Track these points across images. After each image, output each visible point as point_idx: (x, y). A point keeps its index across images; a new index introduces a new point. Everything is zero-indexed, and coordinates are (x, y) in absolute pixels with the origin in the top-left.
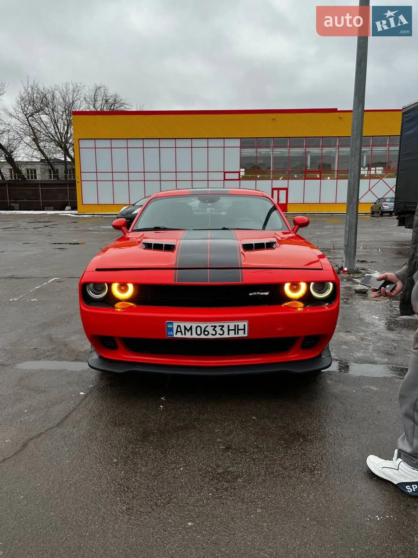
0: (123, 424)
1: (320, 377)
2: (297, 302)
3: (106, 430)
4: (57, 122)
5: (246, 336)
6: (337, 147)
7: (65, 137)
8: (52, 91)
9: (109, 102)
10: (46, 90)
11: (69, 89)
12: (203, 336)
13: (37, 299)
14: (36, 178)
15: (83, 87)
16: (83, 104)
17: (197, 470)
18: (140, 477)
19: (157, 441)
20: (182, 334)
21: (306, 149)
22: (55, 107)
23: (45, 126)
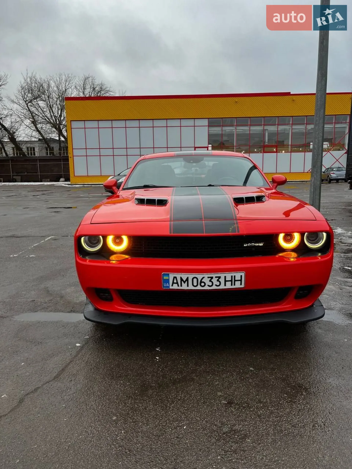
0: (120, 377)
1: (309, 326)
2: (291, 253)
3: (104, 383)
4: (52, 107)
5: (243, 287)
6: (291, 125)
7: (59, 120)
8: (47, 81)
9: (96, 90)
10: (42, 80)
11: (62, 79)
12: (199, 288)
13: (35, 255)
14: (34, 154)
15: (74, 77)
16: (74, 92)
17: (202, 429)
18: (142, 437)
19: (156, 395)
20: (178, 286)
21: (265, 127)
22: (50, 94)
23: (42, 111)
